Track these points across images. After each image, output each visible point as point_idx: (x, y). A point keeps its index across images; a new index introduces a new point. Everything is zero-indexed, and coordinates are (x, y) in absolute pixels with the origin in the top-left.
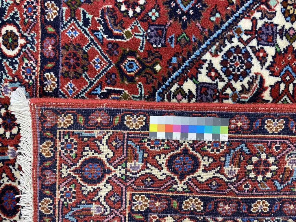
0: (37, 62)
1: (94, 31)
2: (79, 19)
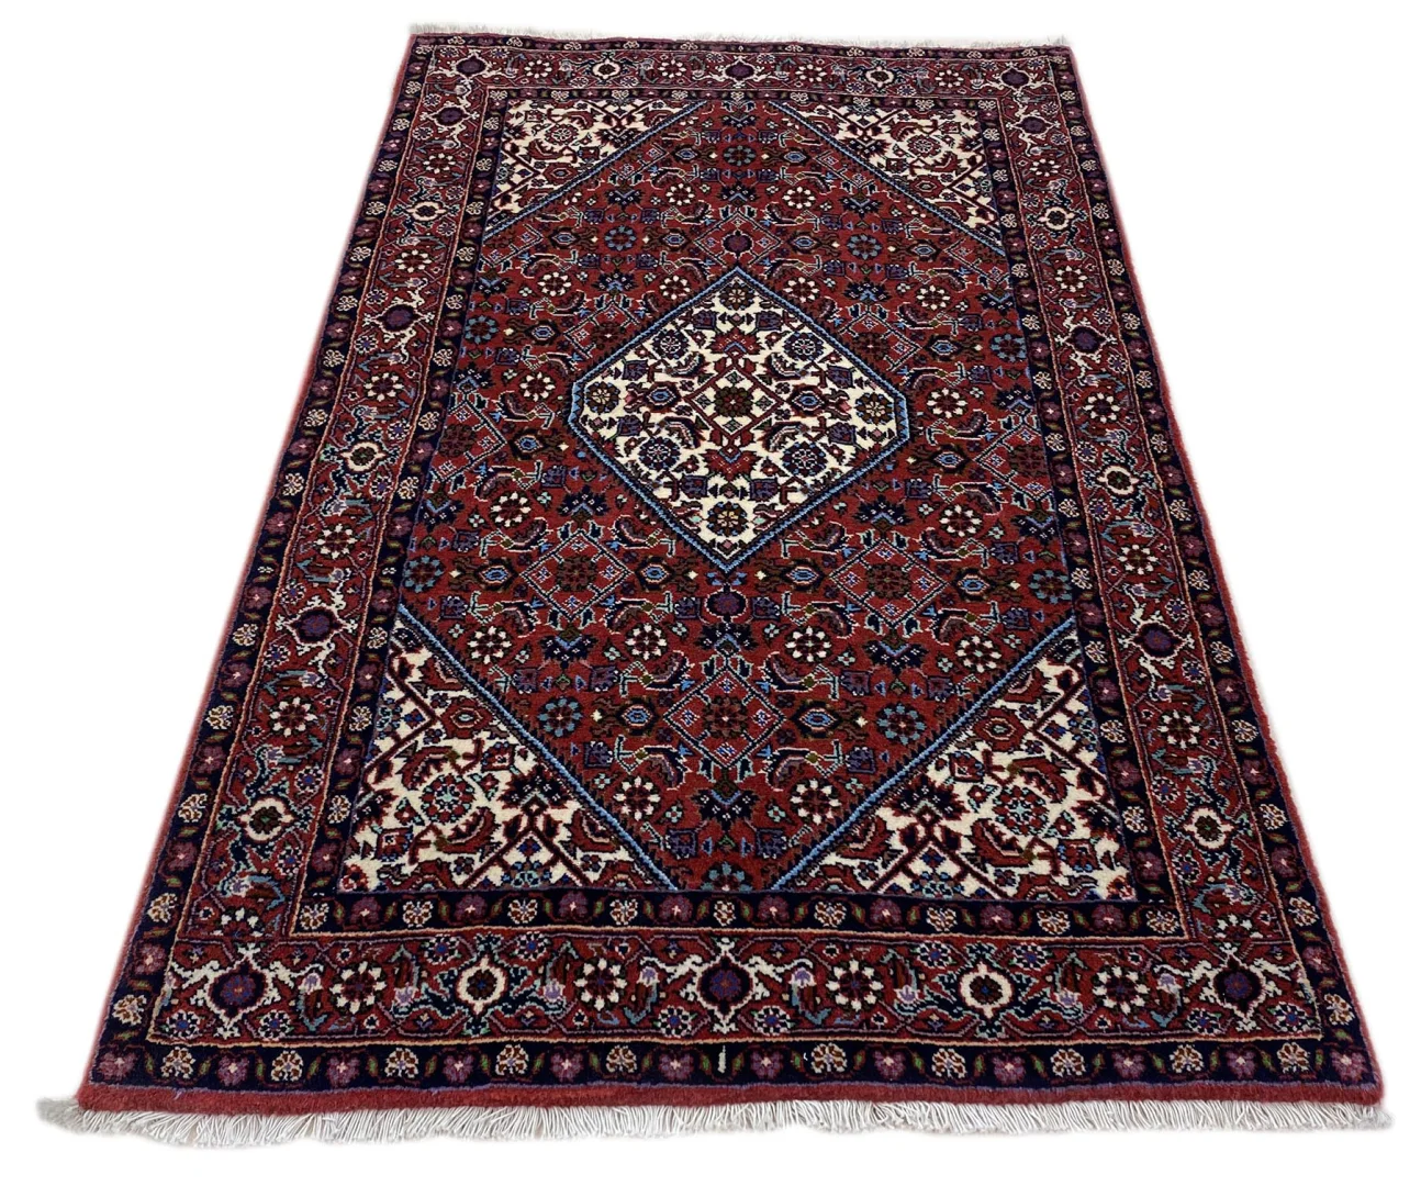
0: (1078, 460)
1: (1007, 490)
2: (1029, 502)
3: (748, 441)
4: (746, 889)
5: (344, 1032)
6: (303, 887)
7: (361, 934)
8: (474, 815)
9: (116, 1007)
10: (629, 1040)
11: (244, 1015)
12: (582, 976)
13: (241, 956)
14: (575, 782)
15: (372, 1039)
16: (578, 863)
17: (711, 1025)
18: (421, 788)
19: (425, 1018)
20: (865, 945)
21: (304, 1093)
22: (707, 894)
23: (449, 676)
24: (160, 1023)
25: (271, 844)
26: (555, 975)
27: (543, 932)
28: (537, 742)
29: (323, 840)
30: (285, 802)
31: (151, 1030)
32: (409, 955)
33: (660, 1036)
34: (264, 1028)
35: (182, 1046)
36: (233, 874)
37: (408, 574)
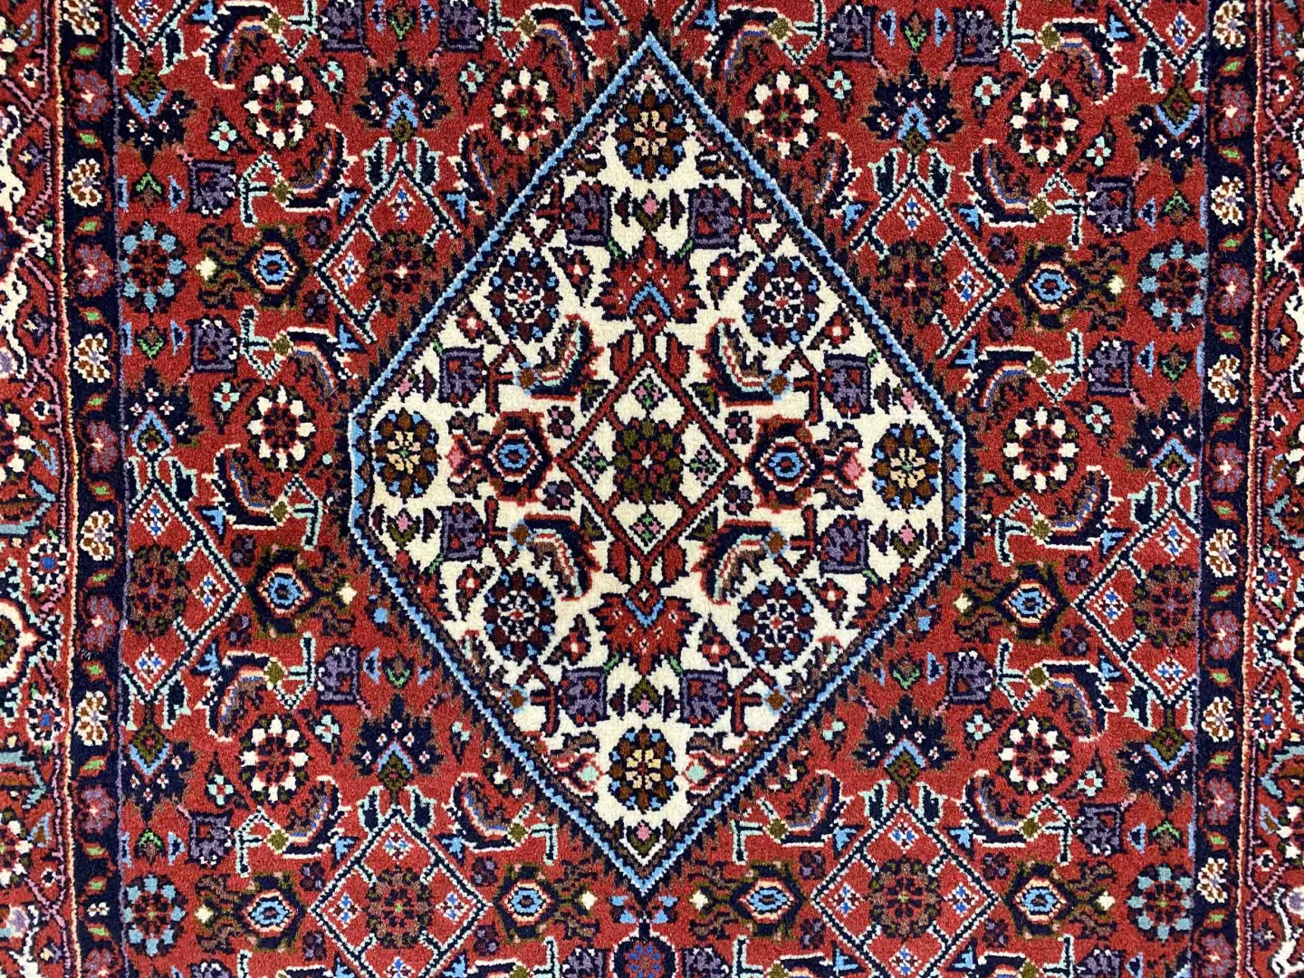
0: (1253, 600)
1: (1121, 680)
2: (1155, 707)
3: (676, 571)
37: (128, 915)
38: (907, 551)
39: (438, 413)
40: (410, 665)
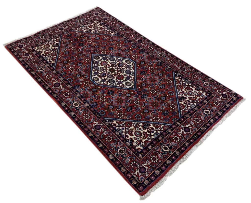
0: (155, 55)
3: (119, 74)
4: (177, 120)
5: (159, 164)
6: (135, 155)
7: (147, 154)
8: (143, 133)
9: (132, 183)
10: (185, 142)
11: (147, 172)
12: (174, 140)
13: (138, 167)
14: (149, 122)
15: (162, 162)
16: (159, 130)
17: (190, 134)
18: (134, 135)
19: (164, 156)
20: (194, 116)
21: (163, 173)
22: (175, 123)
23: (121, 122)
24: (139, 181)
25: (125, 153)
26: (171, 142)
27: (165, 138)
28: (139, 121)
29: (131, 149)
30: (121, 148)
31: (139, 182)
32: (155, 152)
33: (187, 139)
34: (150, 171)
35: (145, 180)
36: (126, 160)
37: (100, 114)
38: (132, 65)
39: (96, 76)
40: (107, 88)
